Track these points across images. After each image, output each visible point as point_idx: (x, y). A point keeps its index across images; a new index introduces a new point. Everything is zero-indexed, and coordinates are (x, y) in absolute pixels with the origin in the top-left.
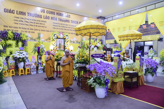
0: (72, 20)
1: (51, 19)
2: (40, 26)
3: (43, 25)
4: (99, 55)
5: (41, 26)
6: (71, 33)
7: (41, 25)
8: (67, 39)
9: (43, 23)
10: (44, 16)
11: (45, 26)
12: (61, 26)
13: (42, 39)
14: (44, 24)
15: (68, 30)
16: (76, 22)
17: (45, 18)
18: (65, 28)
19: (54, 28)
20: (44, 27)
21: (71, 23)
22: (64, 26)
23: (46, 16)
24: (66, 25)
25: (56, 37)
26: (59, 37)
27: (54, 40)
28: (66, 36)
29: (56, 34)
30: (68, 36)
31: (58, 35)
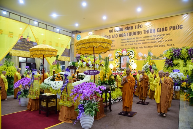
0: (145, 30)
1: (119, 37)
4: (93, 72)
6: (144, 47)
8: (131, 56)
10: (112, 35)
11: (113, 45)
12: (131, 41)
13: (110, 58)
15: (140, 43)
16: (151, 31)
17: (113, 37)
18: (136, 43)
19: (122, 45)
21: (144, 34)
22: (134, 40)
23: (114, 35)
24: (137, 38)
25: (119, 55)
26: (121, 55)
27: (116, 58)
28: (130, 52)
29: (118, 52)
30: (133, 51)
31: (121, 52)
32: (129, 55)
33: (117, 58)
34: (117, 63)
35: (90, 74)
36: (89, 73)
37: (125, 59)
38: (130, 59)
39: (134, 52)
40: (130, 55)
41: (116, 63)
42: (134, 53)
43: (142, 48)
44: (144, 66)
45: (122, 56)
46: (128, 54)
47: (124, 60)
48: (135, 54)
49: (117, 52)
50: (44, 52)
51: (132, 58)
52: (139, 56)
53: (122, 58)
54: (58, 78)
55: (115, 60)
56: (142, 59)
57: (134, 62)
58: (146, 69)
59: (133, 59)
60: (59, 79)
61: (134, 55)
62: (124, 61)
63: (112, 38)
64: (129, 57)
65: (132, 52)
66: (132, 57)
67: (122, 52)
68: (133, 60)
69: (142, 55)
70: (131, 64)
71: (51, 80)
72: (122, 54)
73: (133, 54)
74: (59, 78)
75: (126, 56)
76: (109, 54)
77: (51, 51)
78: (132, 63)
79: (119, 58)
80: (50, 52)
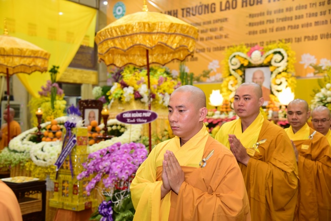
1: (243, 6)
2: (211, 38)
3: (218, 33)
4: (140, 115)
5: (214, 38)
6: (321, 37)
7: (213, 34)
8: (278, 64)
9: (218, 25)
10: (221, 3)
11: (223, 33)
12: (278, 20)
14: (221, 29)
15: (308, 25)
17: (223, 7)
18: (294, 22)
19: (250, 33)
20: (221, 36)
22: (288, 14)
23: (227, 2)
25: (238, 65)
26: (246, 63)
27: (231, 75)
28: (275, 53)
29: (236, 54)
30: (283, 52)
31: (244, 55)
32: (269, 65)
33: (233, 72)
34: (233, 89)
35: (134, 121)
36: (132, 118)
37: (258, 76)
38: (274, 75)
39: (285, 54)
40: (273, 63)
41: (230, 87)
42: (286, 57)
43: (314, 38)
44: (318, 95)
45: (250, 66)
46: (268, 60)
47: (254, 78)
48: (291, 61)
49: (234, 56)
50: (7, 58)
51: (280, 73)
52: (302, 66)
53: (250, 73)
54: (51, 134)
55: (227, 79)
56: (315, 74)
57: (284, 84)
59: (284, 74)
60: (55, 137)
61: (288, 61)
63: (221, 10)
64: (271, 69)
65: (279, 53)
66: (280, 70)
67: (250, 54)
68: (283, 80)
69: (314, 61)
70: (275, 92)
71: (30, 140)
72: (249, 63)
73: (283, 59)
74: (54, 133)
75: (261, 66)
76: (211, 61)
77: (30, 57)
78: (279, 88)
79: (240, 73)
80: (25, 59)
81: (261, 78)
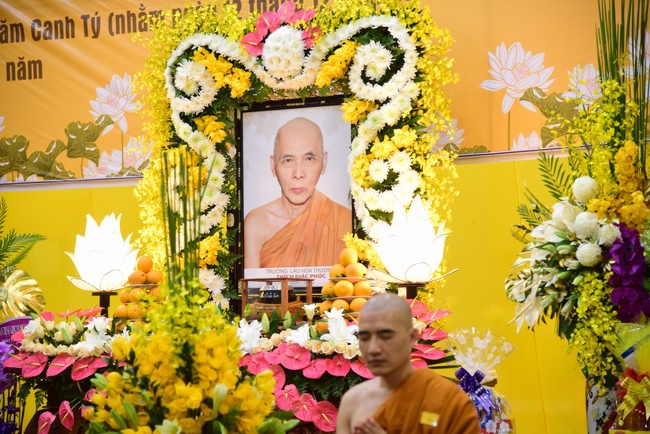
8: (378, 91)
26: (239, 86)
27: (175, 142)
28: (364, 35)
29: (198, 40)
30: (397, 29)
33: (183, 129)
38: (361, 143)
39: (407, 45)
40: (355, 84)
42: (411, 58)
45: (260, 100)
46: (334, 67)
51: (386, 132)
52: (493, 99)
53: (260, 129)
57: (408, 180)
58: (554, 277)
59: (405, 136)
61: (419, 76)
62: (286, 171)
64: (349, 109)
65: (382, 35)
66: (388, 115)
67: (257, 40)
68: (402, 163)
69: (542, 79)
72: (255, 82)
73: (398, 63)
75: (311, 99)
76: (104, 82)
78: (385, 201)
79: (215, 129)
81: (310, 156)
